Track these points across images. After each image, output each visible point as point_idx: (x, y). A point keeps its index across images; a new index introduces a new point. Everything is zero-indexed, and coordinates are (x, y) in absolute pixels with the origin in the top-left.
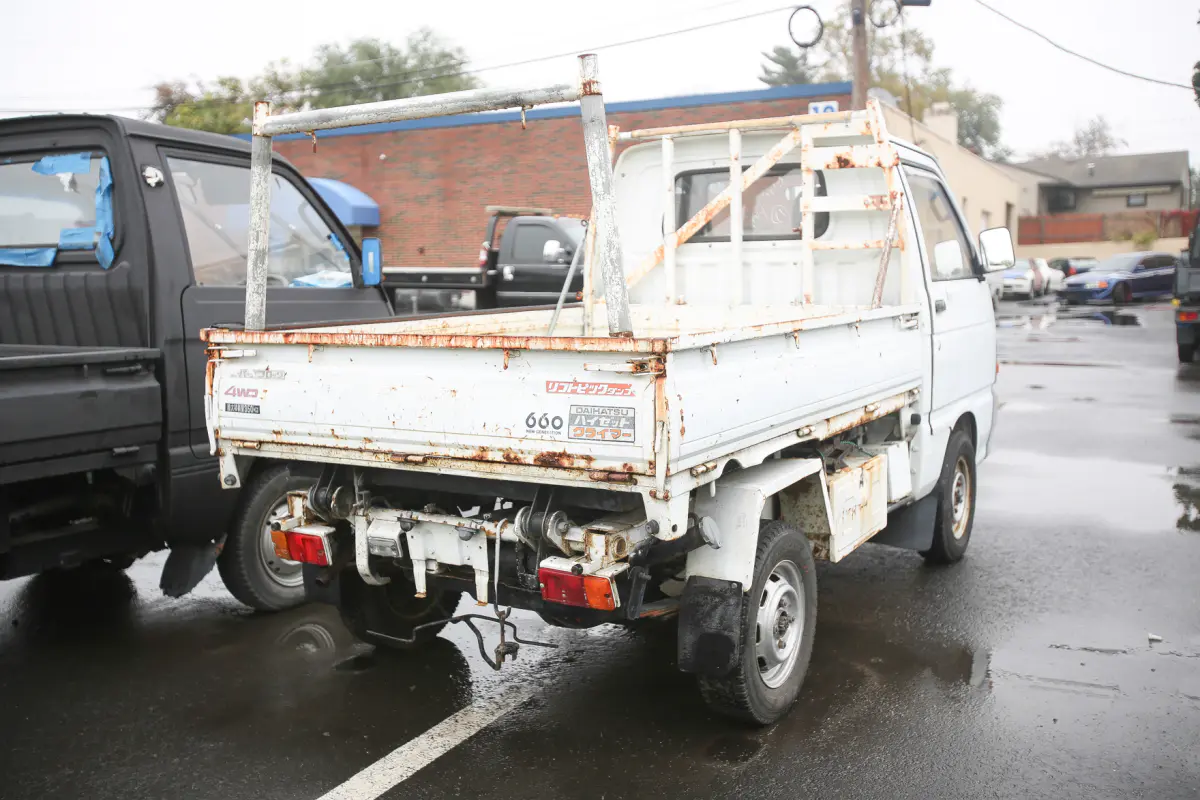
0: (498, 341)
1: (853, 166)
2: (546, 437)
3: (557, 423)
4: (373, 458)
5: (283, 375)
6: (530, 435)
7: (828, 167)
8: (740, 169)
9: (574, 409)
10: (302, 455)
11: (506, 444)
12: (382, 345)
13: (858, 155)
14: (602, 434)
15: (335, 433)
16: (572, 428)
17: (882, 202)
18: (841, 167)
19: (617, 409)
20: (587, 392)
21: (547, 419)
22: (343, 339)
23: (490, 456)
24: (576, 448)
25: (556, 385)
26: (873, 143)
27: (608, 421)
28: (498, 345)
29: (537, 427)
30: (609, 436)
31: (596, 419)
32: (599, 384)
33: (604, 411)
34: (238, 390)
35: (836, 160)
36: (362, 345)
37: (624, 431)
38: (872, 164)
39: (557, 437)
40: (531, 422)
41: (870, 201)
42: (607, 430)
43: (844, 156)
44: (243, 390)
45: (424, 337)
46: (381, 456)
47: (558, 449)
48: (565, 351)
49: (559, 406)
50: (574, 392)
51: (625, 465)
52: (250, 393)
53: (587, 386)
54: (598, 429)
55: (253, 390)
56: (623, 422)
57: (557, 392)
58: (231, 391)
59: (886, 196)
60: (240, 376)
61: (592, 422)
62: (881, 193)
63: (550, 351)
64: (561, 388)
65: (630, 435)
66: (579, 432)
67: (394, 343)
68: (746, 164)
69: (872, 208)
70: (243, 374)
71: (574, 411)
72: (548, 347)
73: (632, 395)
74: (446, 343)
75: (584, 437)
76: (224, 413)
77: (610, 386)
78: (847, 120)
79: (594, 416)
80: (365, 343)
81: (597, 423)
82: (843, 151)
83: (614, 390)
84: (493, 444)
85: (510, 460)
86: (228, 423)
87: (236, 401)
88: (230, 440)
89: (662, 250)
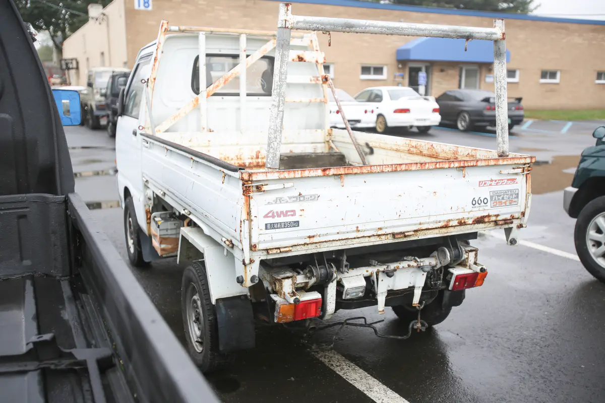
0: (462, 163)
1: (305, 61)
2: (481, 209)
3: (485, 201)
4: (378, 239)
5: (316, 197)
6: (474, 209)
7: (293, 60)
8: (245, 56)
9: (491, 193)
10: (324, 248)
11: (460, 216)
12: (396, 171)
13: (307, 55)
14: (505, 203)
15: (359, 229)
16: (492, 202)
17: (317, 80)
18: (299, 61)
19: (511, 190)
20: (497, 184)
21: (481, 200)
22: (369, 169)
23: (451, 224)
24: (493, 212)
25: (484, 182)
26: (314, 51)
27: (508, 196)
28: (462, 165)
29: (477, 205)
30: (508, 203)
31: (502, 196)
32: (503, 180)
33: (506, 192)
34: (277, 212)
35: (297, 57)
36: (382, 172)
37: (514, 200)
38: (314, 61)
39: (486, 208)
40: (474, 202)
41: (313, 79)
42: (507, 201)
43: (301, 56)
44: (282, 212)
45: (421, 164)
46: (383, 237)
47: (486, 214)
48: (495, 165)
49: (485, 193)
50: (490, 185)
51: (511, 216)
52: (289, 213)
53: (497, 181)
54: (503, 201)
55: (292, 211)
56: (514, 196)
57: (483, 186)
58: (270, 215)
59: (319, 77)
60: (276, 203)
61: (501, 198)
62: (318, 75)
63: (488, 166)
64: (485, 184)
65: (516, 202)
66: (495, 204)
67: (404, 169)
68: (248, 54)
69: (313, 82)
70: (279, 200)
71: (492, 195)
72: (487, 164)
73: (517, 183)
74: (434, 167)
75: (498, 205)
76: (264, 231)
77: (508, 180)
78: (302, 38)
79: (501, 196)
80: (384, 170)
81: (503, 199)
82: (301, 53)
83: (509, 181)
84: (455, 217)
85: (461, 223)
86: (267, 238)
87: (277, 220)
88: (267, 250)
89: (197, 100)
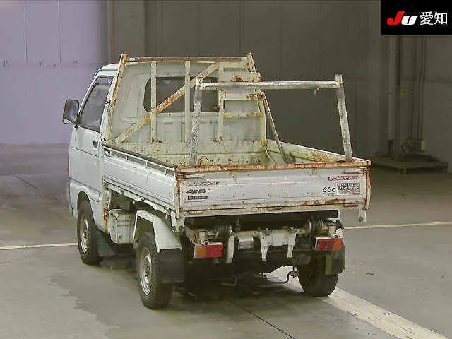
1: (242, 81)
2: (330, 195)
3: (334, 190)
4: (258, 210)
5: (217, 183)
6: (325, 195)
7: (232, 81)
8: (190, 79)
9: (338, 185)
11: (315, 199)
13: (244, 76)
14: (349, 192)
15: (244, 203)
16: (339, 191)
17: (254, 97)
18: (237, 81)
19: (354, 184)
20: (343, 179)
21: (330, 189)
22: (250, 167)
23: (308, 203)
25: (332, 178)
26: (250, 72)
27: (351, 187)
28: (314, 166)
29: (327, 192)
30: (352, 192)
32: (347, 176)
33: (349, 185)
34: (195, 190)
35: (235, 78)
38: (250, 81)
39: (334, 194)
40: (325, 190)
41: (249, 96)
42: (351, 190)
43: (239, 77)
44: (197, 190)
46: (261, 209)
47: (334, 198)
50: (338, 179)
51: (356, 201)
52: (201, 191)
53: (343, 177)
55: (203, 190)
56: (356, 187)
57: (332, 180)
58: (191, 191)
59: (255, 94)
60: (194, 185)
61: (346, 188)
63: (333, 167)
65: (358, 191)
66: (342, 192)
68: (192, 76)
69: (250, 99)
70: (196, 184)
73: (358, 179)
76: (187, 200)
77: (351, 177)
81: (348, 189)
82: (238, 74)
83: (353, 178)
84: (311, 199)
85: (317, 204)
86: (189, 204)
87: (194, 195)
88: (188, 211)
89: (148, 117)
